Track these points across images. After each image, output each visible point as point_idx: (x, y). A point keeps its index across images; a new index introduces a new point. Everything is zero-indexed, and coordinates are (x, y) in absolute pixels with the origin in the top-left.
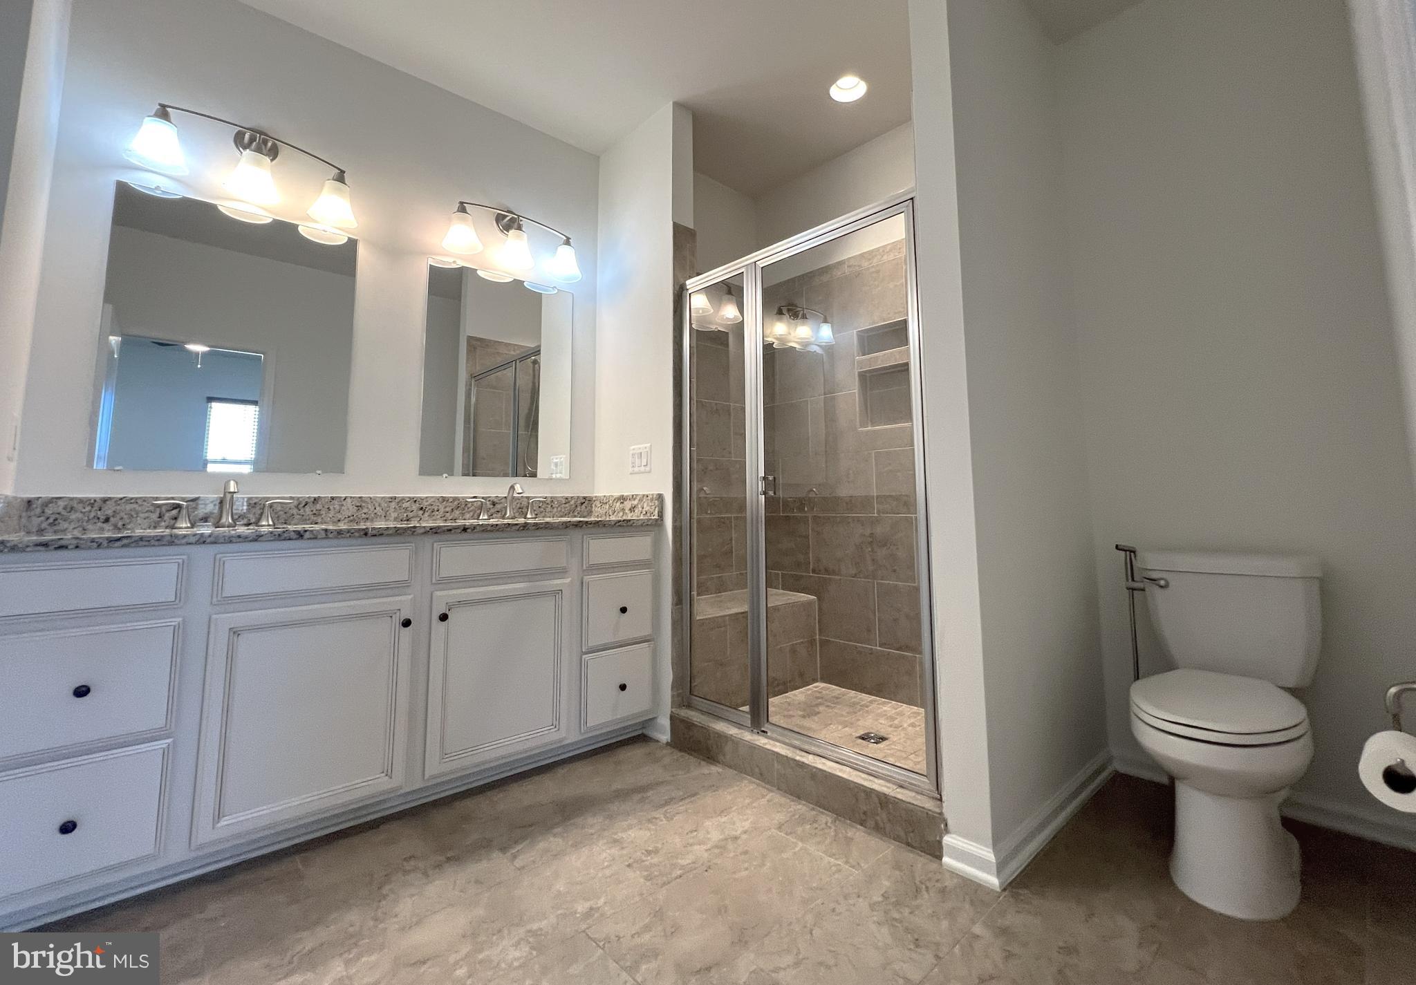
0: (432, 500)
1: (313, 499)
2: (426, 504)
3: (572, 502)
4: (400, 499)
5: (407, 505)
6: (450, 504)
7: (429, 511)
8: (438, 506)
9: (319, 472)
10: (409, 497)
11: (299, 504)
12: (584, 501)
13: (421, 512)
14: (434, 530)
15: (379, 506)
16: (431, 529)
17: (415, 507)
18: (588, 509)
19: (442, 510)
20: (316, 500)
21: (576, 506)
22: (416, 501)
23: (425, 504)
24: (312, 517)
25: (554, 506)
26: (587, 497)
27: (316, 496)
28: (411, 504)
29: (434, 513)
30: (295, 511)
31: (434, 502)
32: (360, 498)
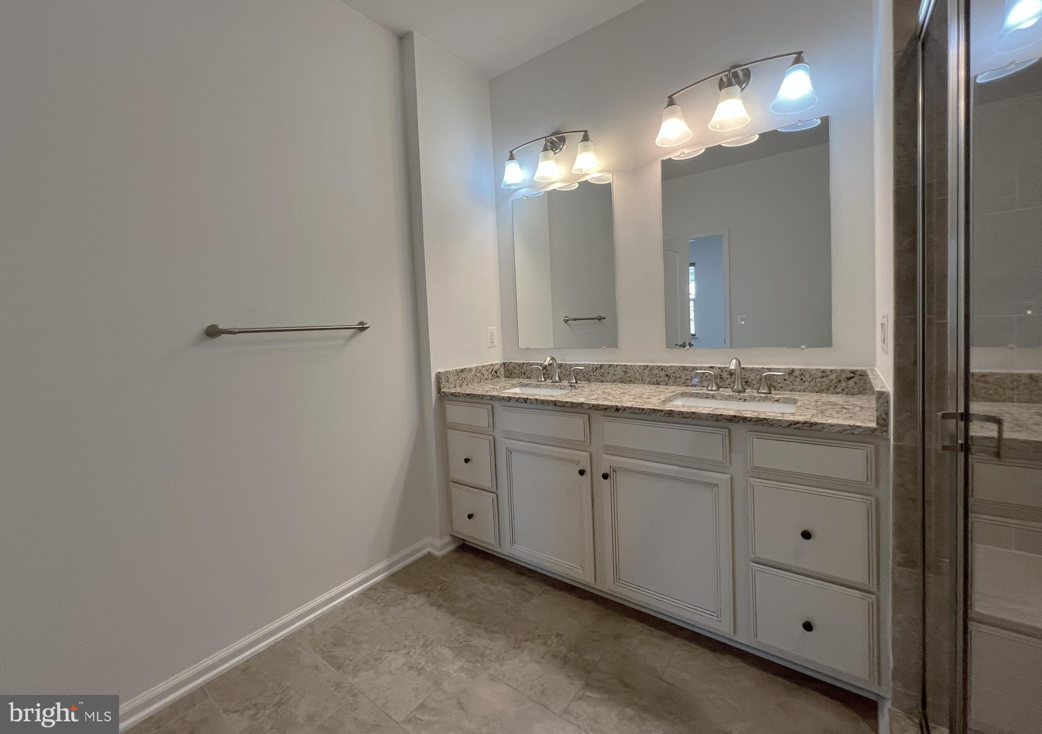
0: (675, 368)
1: (599, 366)
2: (671, 372)
3: (833, 376)
4: (651, 367)
5: (655, 372)
6: (690, 373)
7: (674, 377)
8: (680, 374)
9: (604, 347)
10: (657, 366)
11: (593, 369)
12: (852, 375)
13: (667, 378)
14: (595, 407)
15: (638, 372)
16: (593, 406)
17: (662, 374)
18: (859, 385)
19: (683, 378)
20: (601, 366)
21: (840, 381)
22: (662, 369)
23: (669, 372)
24: (600, 377)
25: (805, 379)
26: (857, 371)
27: (601, 363)
28: (659, 371)
29: (677, 380)
30: (591, 373)
31: (676, 370)
32: (625, 365)
